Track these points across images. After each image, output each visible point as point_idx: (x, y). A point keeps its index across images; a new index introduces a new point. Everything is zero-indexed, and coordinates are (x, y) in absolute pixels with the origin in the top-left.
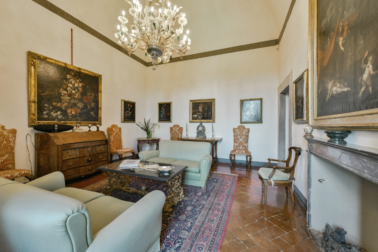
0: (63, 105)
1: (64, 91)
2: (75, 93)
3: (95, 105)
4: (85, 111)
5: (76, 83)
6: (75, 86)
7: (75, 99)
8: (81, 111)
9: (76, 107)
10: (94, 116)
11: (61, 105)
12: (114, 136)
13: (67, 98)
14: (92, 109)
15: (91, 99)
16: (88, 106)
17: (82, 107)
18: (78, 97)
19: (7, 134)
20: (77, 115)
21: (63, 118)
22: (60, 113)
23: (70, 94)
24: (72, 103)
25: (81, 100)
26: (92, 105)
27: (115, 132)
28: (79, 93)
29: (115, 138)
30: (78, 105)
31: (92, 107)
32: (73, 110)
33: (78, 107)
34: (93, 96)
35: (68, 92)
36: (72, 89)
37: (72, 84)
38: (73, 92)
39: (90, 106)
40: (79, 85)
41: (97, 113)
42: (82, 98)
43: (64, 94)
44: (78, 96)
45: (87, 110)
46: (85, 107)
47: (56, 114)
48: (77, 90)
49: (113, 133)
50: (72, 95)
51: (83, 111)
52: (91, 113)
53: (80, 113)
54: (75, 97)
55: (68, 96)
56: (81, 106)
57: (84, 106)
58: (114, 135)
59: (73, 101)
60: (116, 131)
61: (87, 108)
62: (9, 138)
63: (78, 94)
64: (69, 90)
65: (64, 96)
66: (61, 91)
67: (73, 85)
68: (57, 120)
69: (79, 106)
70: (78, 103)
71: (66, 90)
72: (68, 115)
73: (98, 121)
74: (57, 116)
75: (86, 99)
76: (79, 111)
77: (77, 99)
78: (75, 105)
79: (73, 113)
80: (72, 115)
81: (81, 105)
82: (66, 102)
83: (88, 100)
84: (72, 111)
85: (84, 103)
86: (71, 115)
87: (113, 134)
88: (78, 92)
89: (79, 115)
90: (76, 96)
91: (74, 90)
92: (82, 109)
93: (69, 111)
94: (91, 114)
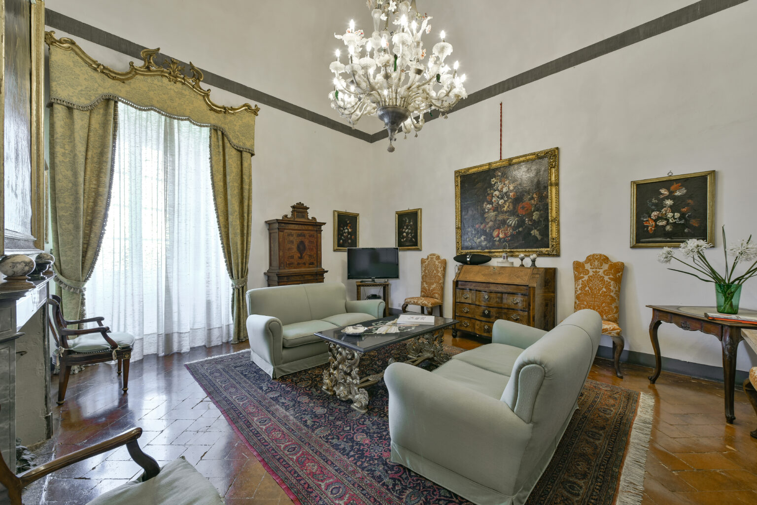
0: (487, 226)
1: (488, 206)
2: (504, 203)
3: (541, 216)
4: (520, 229)
5: (504, 186)
6: (502, 191)
7: (503, 212)
8: (514, 230)
9: (506, 226)
10: (539, 237)
11: (485, 226)
12: (586, 282)
13: (493, 214)
14: (535, 224)
15: (532, 205)
16: (527, 219)
17: (515, 224)
18: (508, 209)
19: (438, 264)
20: (507, 238)
21: (488, 245)
22: (484, 238)
23: (496, 208)
24: (499, 220)
25: (513, 213)
26: (534, 218)
27: (591, 274)
28: (510, 200)
29: (587, 288)
30: (508, 221)
31: (534, 220)
32: (500, 231)
33: (509, 226)
34: (535, 199)
35: (494, 205)
36: (499, 198)
37: (498, 190)
38: (501, 202)
39: (531, 220)
40: (509, 188)
41: (545, 232)
42: (514, 208)
43: (489, 210)
44: (508, 207)
45: (524, 227)
46: (521, 223)
47: (479, 240)
48: (507, 197)
49: (582, 275)
50: (499, 208)
51: (517, 231)
52: (532, 232)
53: (512, 235)
54: (504, 210)
55: (494, 211)
56: (514, 222)
57: (518, 221)
58: (583, 279)
59: (500, 218)
60: (594, 270)
61: (525, 224)
62: (438, 268)
63: (507, 204)
64: (495, 201)
65: (488, 212)
66: (485, 206)
67: (501, 191)
68: (480, 248)
69: (511, 222)
70: (508, 219)
71: (491, 203)
72: (495, 239)
73: (549, 248)
74: (480, 242)
75: (523, 208)
76: (510, 231)
77: (506, 212)
78: (504, 222)
79: (501, 236)
80: (500, 239)
81: (512, 221)
82: (491, 221)
83: (526, 209)
84: (499, 233)
85: (518, 216)
86: (498, 239)
87: (583, 277)
88: (507, 201)
89: (509, 238)
90: (504, 207)
91: (502, 198)
92: (515, 228)
93: (495, 233)
94: (533, 234)
